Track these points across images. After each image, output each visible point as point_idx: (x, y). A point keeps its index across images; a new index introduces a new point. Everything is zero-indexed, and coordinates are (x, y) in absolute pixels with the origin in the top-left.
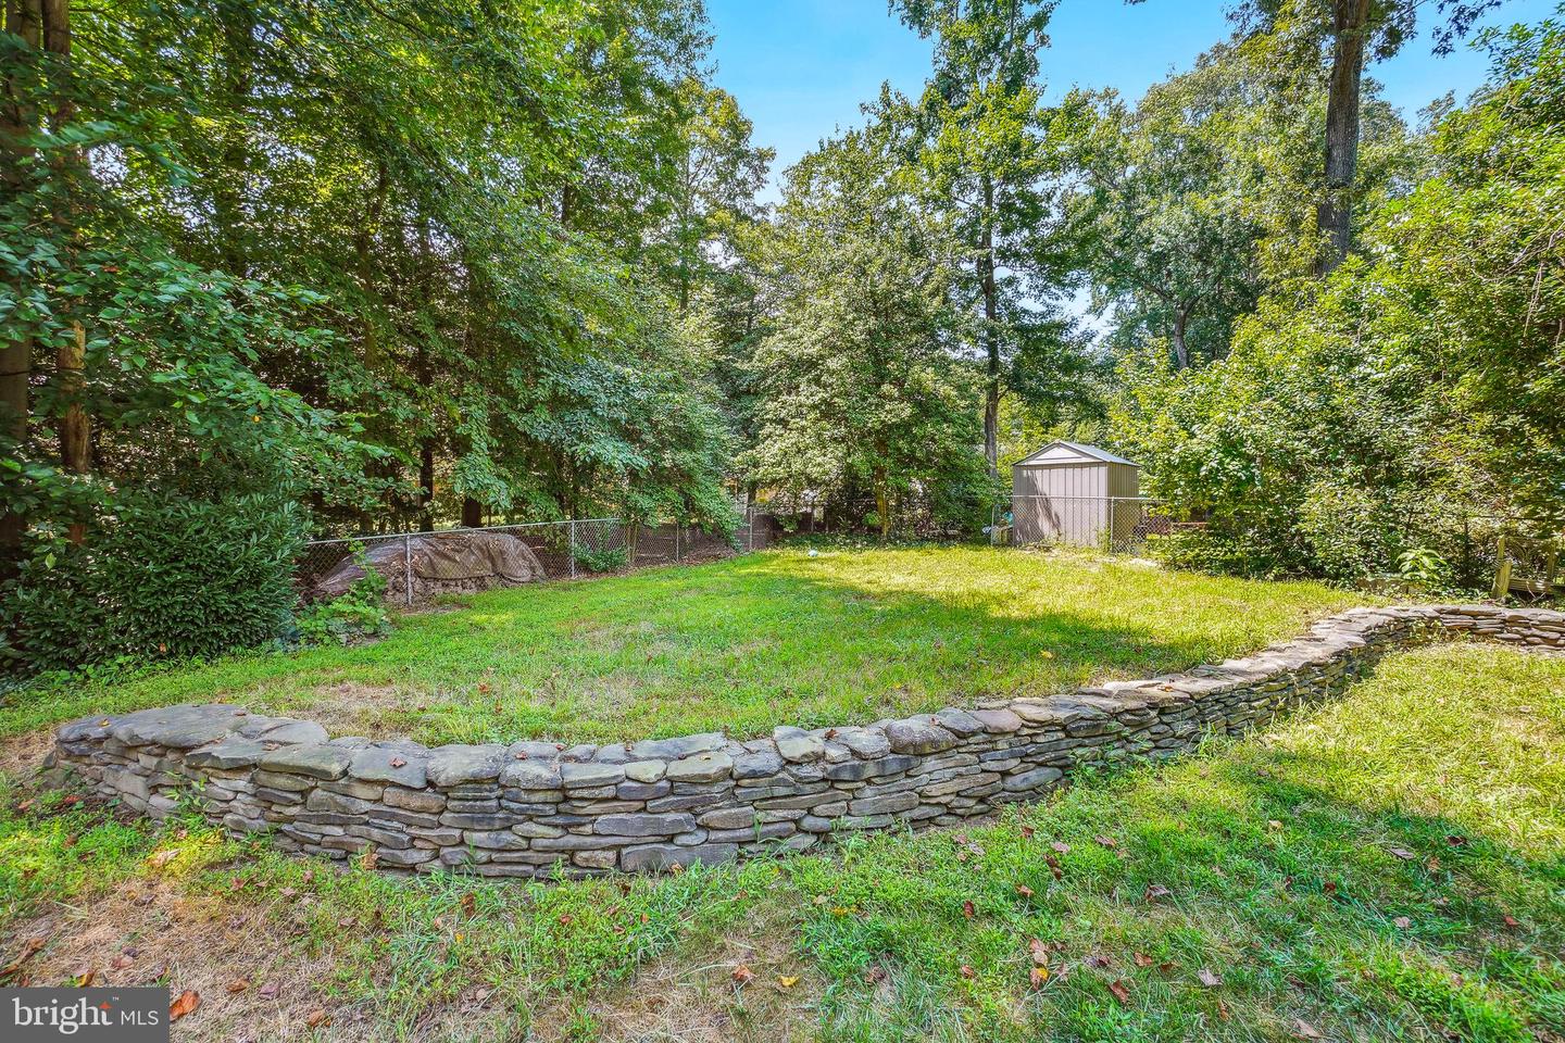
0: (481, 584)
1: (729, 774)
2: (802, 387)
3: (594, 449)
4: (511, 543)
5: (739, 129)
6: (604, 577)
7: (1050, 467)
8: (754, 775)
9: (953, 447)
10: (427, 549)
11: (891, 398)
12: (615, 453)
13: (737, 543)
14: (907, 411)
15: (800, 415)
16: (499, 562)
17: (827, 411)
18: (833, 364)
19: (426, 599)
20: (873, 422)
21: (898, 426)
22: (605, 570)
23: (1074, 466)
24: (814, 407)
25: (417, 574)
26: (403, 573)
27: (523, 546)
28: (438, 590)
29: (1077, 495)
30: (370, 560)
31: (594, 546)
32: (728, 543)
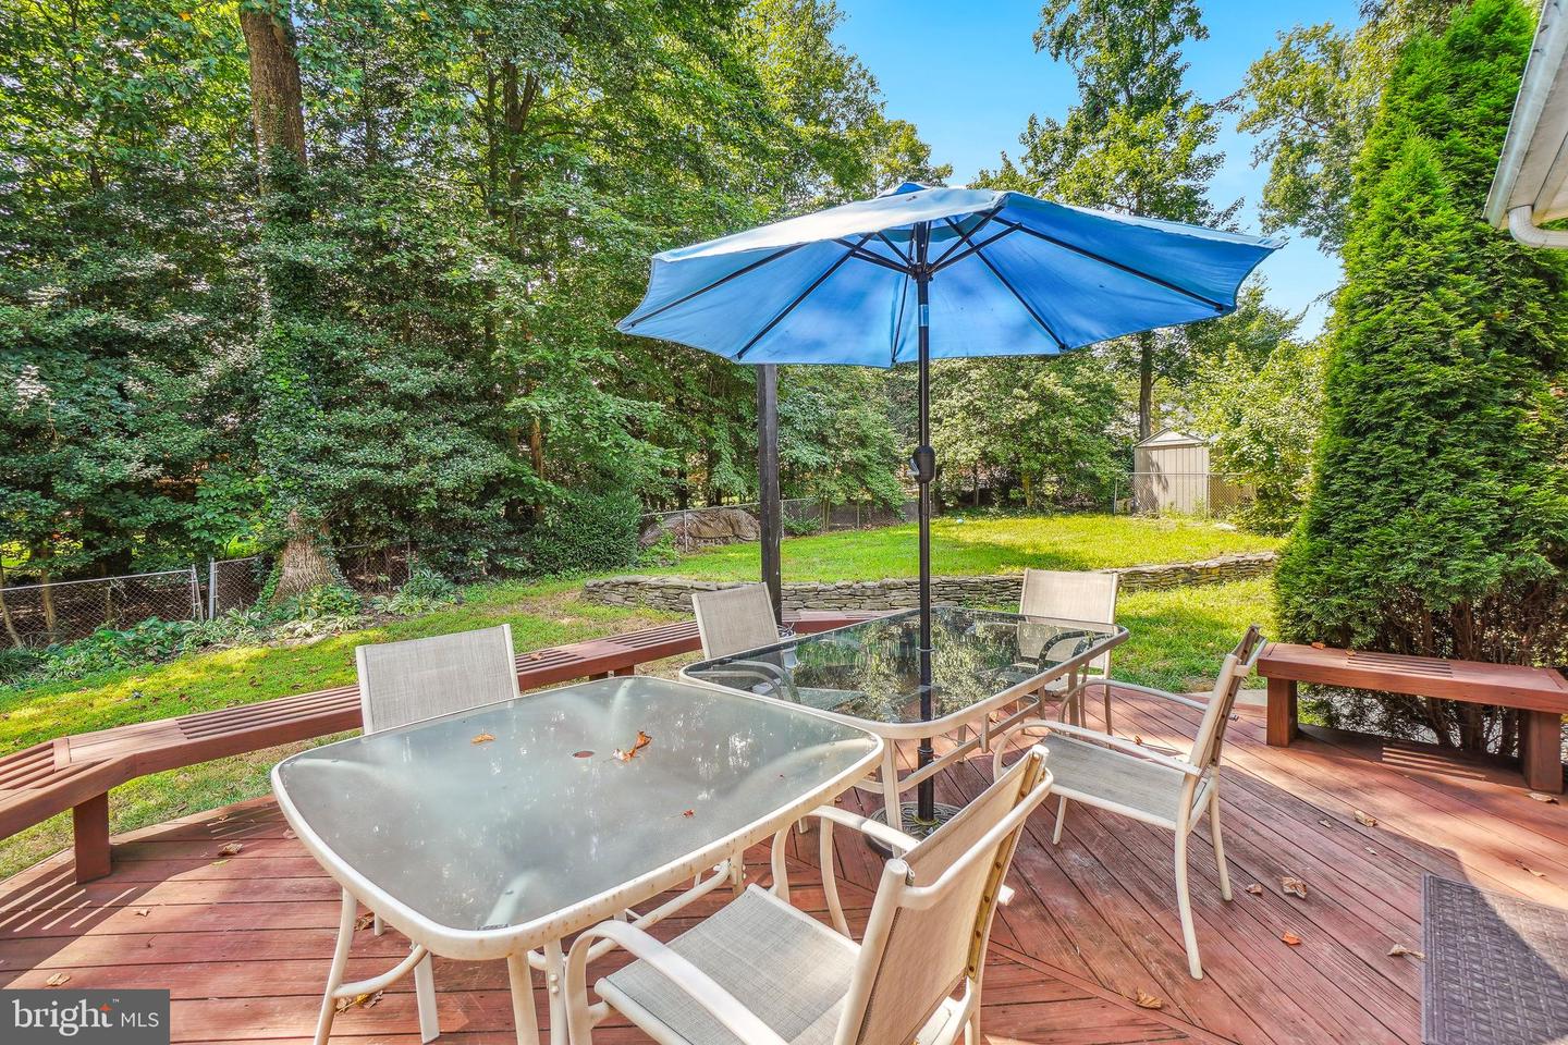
0: (725, 540)
1: (815, 589)
2: (954, 393)
3: (795, 453)
4: (742, 515)
5: (916, 153)
6: (804, 538)
7: (1164, 448)
8: (824, 591)
9: (1073, 435)
10: (695, 519)
11: (1023, 399)
12: (808, 454)
13: (903, 514)
14: (1034, 408)
15: (952, 415)
16: (736, 528)
17: (974, 412)
18: (974, 374)
19: (695, 548)
20: (1006, 418)
21: (1029, 421)
22: (804, 534)
23: (1183, 446)
24: (962, 408)
25: (690, 534)
26: (683, 534)
27: (751, 518)
28: (702, 545)
29: (1186, 471)
30: (667, 525)
31: (797, 517)
32: (896, 515)
